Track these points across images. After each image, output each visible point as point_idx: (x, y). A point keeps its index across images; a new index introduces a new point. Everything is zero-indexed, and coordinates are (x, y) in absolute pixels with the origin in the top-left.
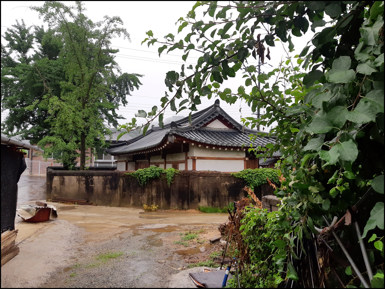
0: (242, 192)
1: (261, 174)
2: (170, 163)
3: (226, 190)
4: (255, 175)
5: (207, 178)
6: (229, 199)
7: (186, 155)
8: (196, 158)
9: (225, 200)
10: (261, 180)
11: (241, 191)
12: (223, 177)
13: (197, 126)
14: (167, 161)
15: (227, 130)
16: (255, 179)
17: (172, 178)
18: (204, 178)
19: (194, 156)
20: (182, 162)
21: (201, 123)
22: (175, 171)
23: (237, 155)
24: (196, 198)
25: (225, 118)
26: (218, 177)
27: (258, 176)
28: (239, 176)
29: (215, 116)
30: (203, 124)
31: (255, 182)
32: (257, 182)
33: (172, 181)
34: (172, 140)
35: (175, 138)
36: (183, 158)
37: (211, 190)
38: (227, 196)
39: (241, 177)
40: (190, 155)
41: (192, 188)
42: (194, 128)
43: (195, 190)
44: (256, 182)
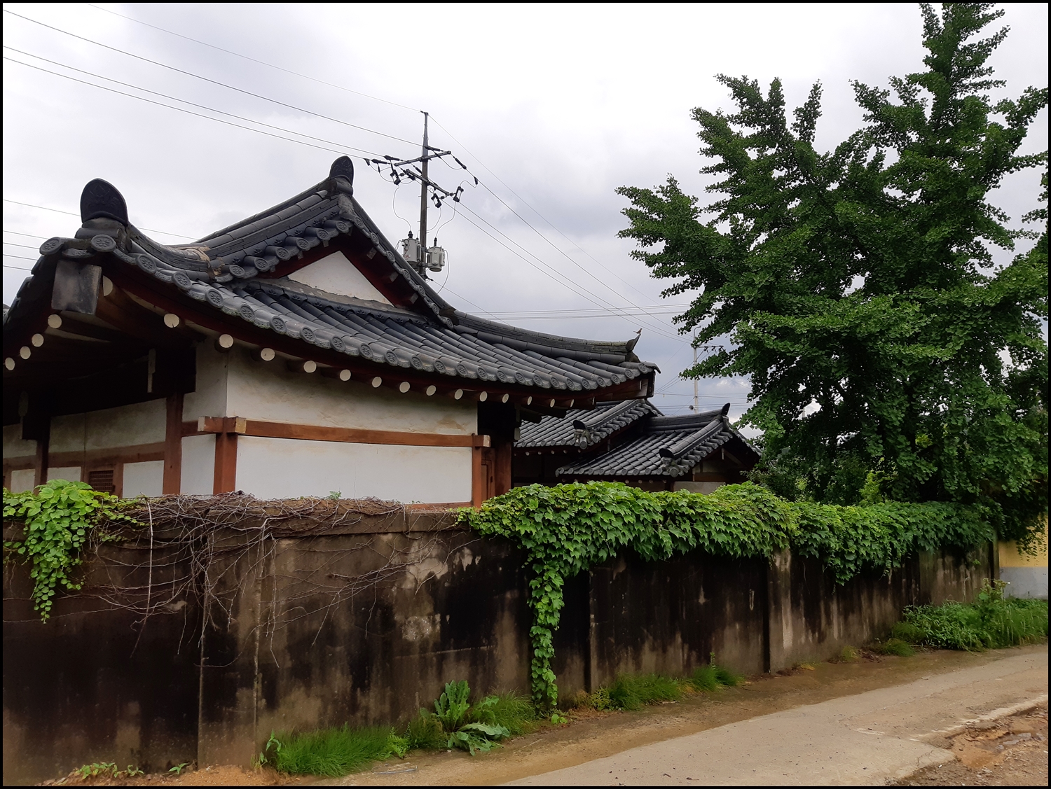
0: (507, 614)
1: (594, 511)
2: (68, 461)
3: (429, 609)
4: (566, 517)
5: (322, 546)
6: (442, 659)
7: (175, 410)
8: (240, 428)
9: (423, 676)
10: (593, 543)
11: (503, 611)
12: (417, 536)
13: (243, 263)
14: (56, 455)
15: (384, 309)
16: (569, 539)
17: (72, 552)
18: (306, 546)
19: (230, 415)
20: (142, 456)
21: (264, 254)
22: (96, 504)
23: (444, 422)
24: (250, 685)
25: (379, 252)
26: (390, 536)
27: (579, 524)
28: (497, 528)
29: (332, 233)
30: (274, 261)
31: (568, 552)
32: (577, 555)
33: (74, 573)
34: (85, 295)
35: (109, 288)
36: (154, 432)
37: (345, 624)
38: (437, 647)
39: (505, 527)
40: (197, 411)
41: (220, 617)
42: (224, 271)
43: (242, 634)
44: (576, 551)
